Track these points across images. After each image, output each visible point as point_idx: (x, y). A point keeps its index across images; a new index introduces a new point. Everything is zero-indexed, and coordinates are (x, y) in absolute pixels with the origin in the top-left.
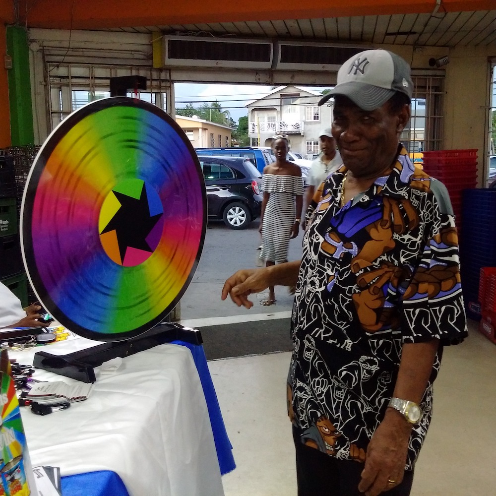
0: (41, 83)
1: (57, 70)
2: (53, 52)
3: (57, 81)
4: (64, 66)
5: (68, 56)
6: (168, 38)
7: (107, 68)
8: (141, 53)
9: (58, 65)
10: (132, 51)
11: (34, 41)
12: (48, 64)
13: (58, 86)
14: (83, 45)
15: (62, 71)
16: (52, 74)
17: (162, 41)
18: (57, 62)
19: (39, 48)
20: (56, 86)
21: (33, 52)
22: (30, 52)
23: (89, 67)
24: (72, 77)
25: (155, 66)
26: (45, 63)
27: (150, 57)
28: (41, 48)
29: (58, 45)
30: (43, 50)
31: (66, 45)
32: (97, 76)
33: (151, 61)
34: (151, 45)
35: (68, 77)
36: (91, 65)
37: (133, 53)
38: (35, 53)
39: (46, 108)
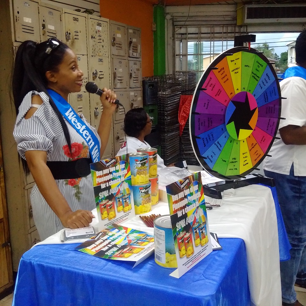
0: (171, 38)
1: (180, 30)
2: (178, 20)
3: (179, 36)
4: (184, 27)
5: (187, 21)
6: (247, 6)
7: (209, 27)
8: (229, 17)
9: (181, 27)
10: (224, 16)
11: (168, 13)
12: (175, 27)
13: (180, 39)
14: (195, 14)
15: (183, 30)
16: (177, 32)
17: (243, 9)
18: (180, 25)
19: (171, 17)
20: (179, 39)
21: (167, 20)
22: (166, 21)
23: (198, 27)
24: (189, 34)
25: (238, 24)
26: (174, 26)
27: (235, 19)
28: (172, 17)
29: (181, 15)
30: (173, 18)
31: (186, 15)
32: (202, 32)
33: (236, 21)
34: (236, 11)
35: (186, 34)
36: (199, 26)
37: (225, 17)
38: (168, 21)
39: (173, 52)
